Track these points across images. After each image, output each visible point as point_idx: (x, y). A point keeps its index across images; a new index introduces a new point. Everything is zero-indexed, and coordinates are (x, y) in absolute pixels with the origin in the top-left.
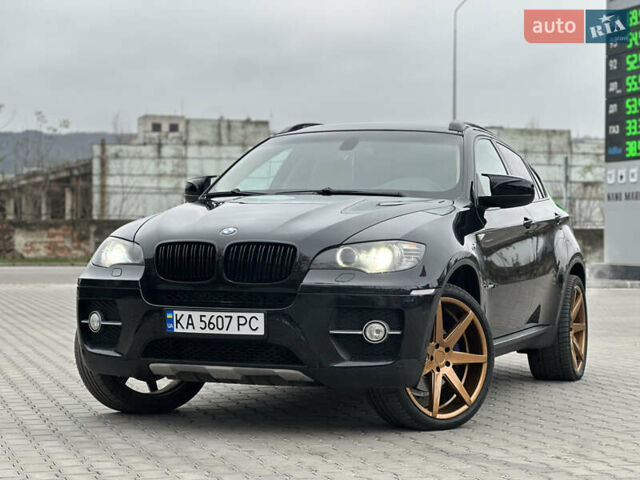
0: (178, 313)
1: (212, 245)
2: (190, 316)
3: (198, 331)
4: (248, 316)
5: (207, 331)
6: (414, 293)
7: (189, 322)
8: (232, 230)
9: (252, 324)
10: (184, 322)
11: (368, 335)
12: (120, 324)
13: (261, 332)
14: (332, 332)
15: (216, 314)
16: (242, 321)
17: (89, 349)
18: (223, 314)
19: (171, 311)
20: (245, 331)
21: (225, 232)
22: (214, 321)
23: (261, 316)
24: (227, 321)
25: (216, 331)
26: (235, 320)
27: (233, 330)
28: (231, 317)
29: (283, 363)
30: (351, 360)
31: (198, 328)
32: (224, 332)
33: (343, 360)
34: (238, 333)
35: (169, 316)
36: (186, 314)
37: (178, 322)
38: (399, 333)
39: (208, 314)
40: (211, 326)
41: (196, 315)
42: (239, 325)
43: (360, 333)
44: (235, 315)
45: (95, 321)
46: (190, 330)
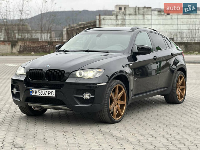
0: (33, 90)
1: (43, 70)
2: (36, 91)
3: (38, 95)
4: (51, 91)
5: (40, 95)
6: (98, 85)
7: (36, 92)
8: (49, 65)
9: (52, 93)
10: (34, 92)
11: (85, 97)
12: (19, 92)
13: (54, 96)
14: (74, 96)
15: (43, 90)
16: (49, 92)
17: (14, 99)
18: (44, 90)
19: (31, 89)
20: (50, 95)
21: (47, 66)
22: (42, 92)
23: (54, 91)
24: (45, 92)
25: (43, 95)
26: (47, 92)
27: (47, 95)
28: (46, 91)
29: (61, 104)
30: (81, 104)
31: (38, 94)
32: (45, 95)
33: (78, 104)
34: (48, 96)
35: (31, 90)
36: (35, 90)
37: (33, 92)
38: (93, 96)
39: (41, 90)
40: (41, 94)
41: (37, 90)
42: (49, 93)
43: (82, 96)
44: (47, 91)
45: (15, 91)
46: (36, 95)
